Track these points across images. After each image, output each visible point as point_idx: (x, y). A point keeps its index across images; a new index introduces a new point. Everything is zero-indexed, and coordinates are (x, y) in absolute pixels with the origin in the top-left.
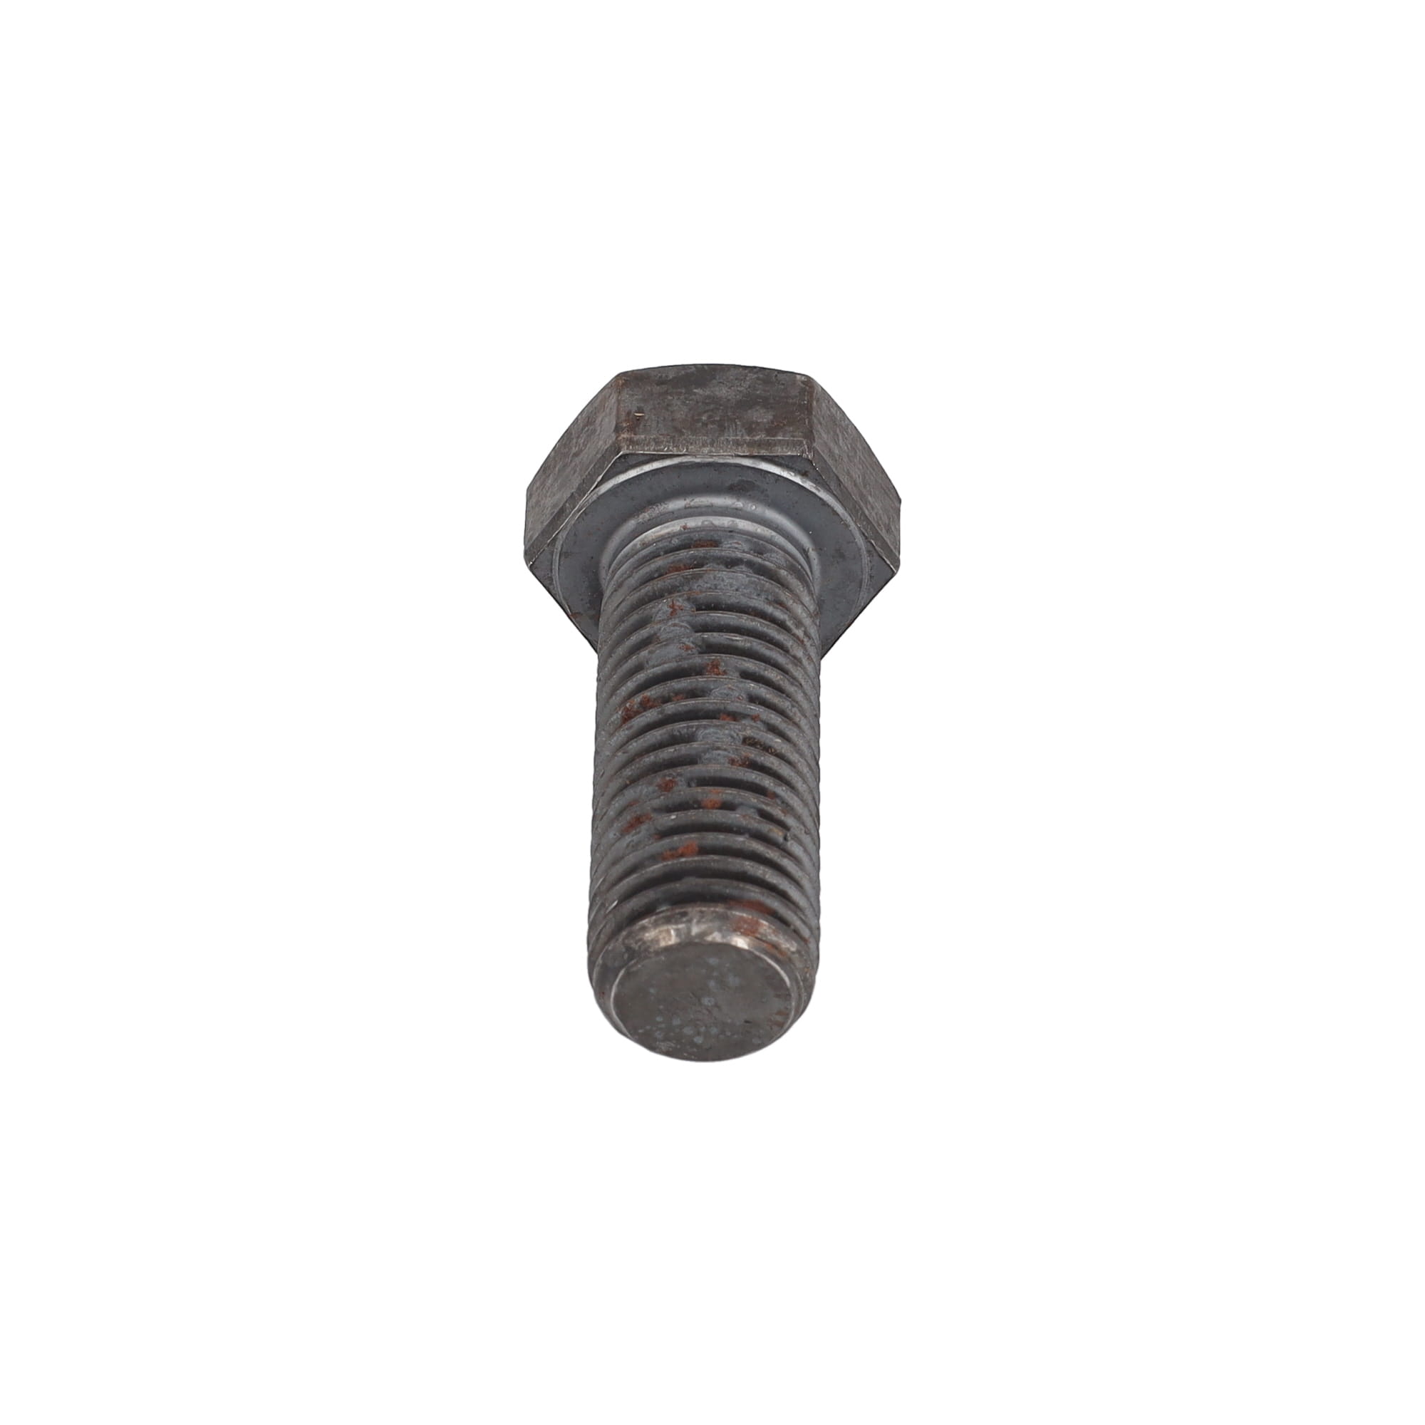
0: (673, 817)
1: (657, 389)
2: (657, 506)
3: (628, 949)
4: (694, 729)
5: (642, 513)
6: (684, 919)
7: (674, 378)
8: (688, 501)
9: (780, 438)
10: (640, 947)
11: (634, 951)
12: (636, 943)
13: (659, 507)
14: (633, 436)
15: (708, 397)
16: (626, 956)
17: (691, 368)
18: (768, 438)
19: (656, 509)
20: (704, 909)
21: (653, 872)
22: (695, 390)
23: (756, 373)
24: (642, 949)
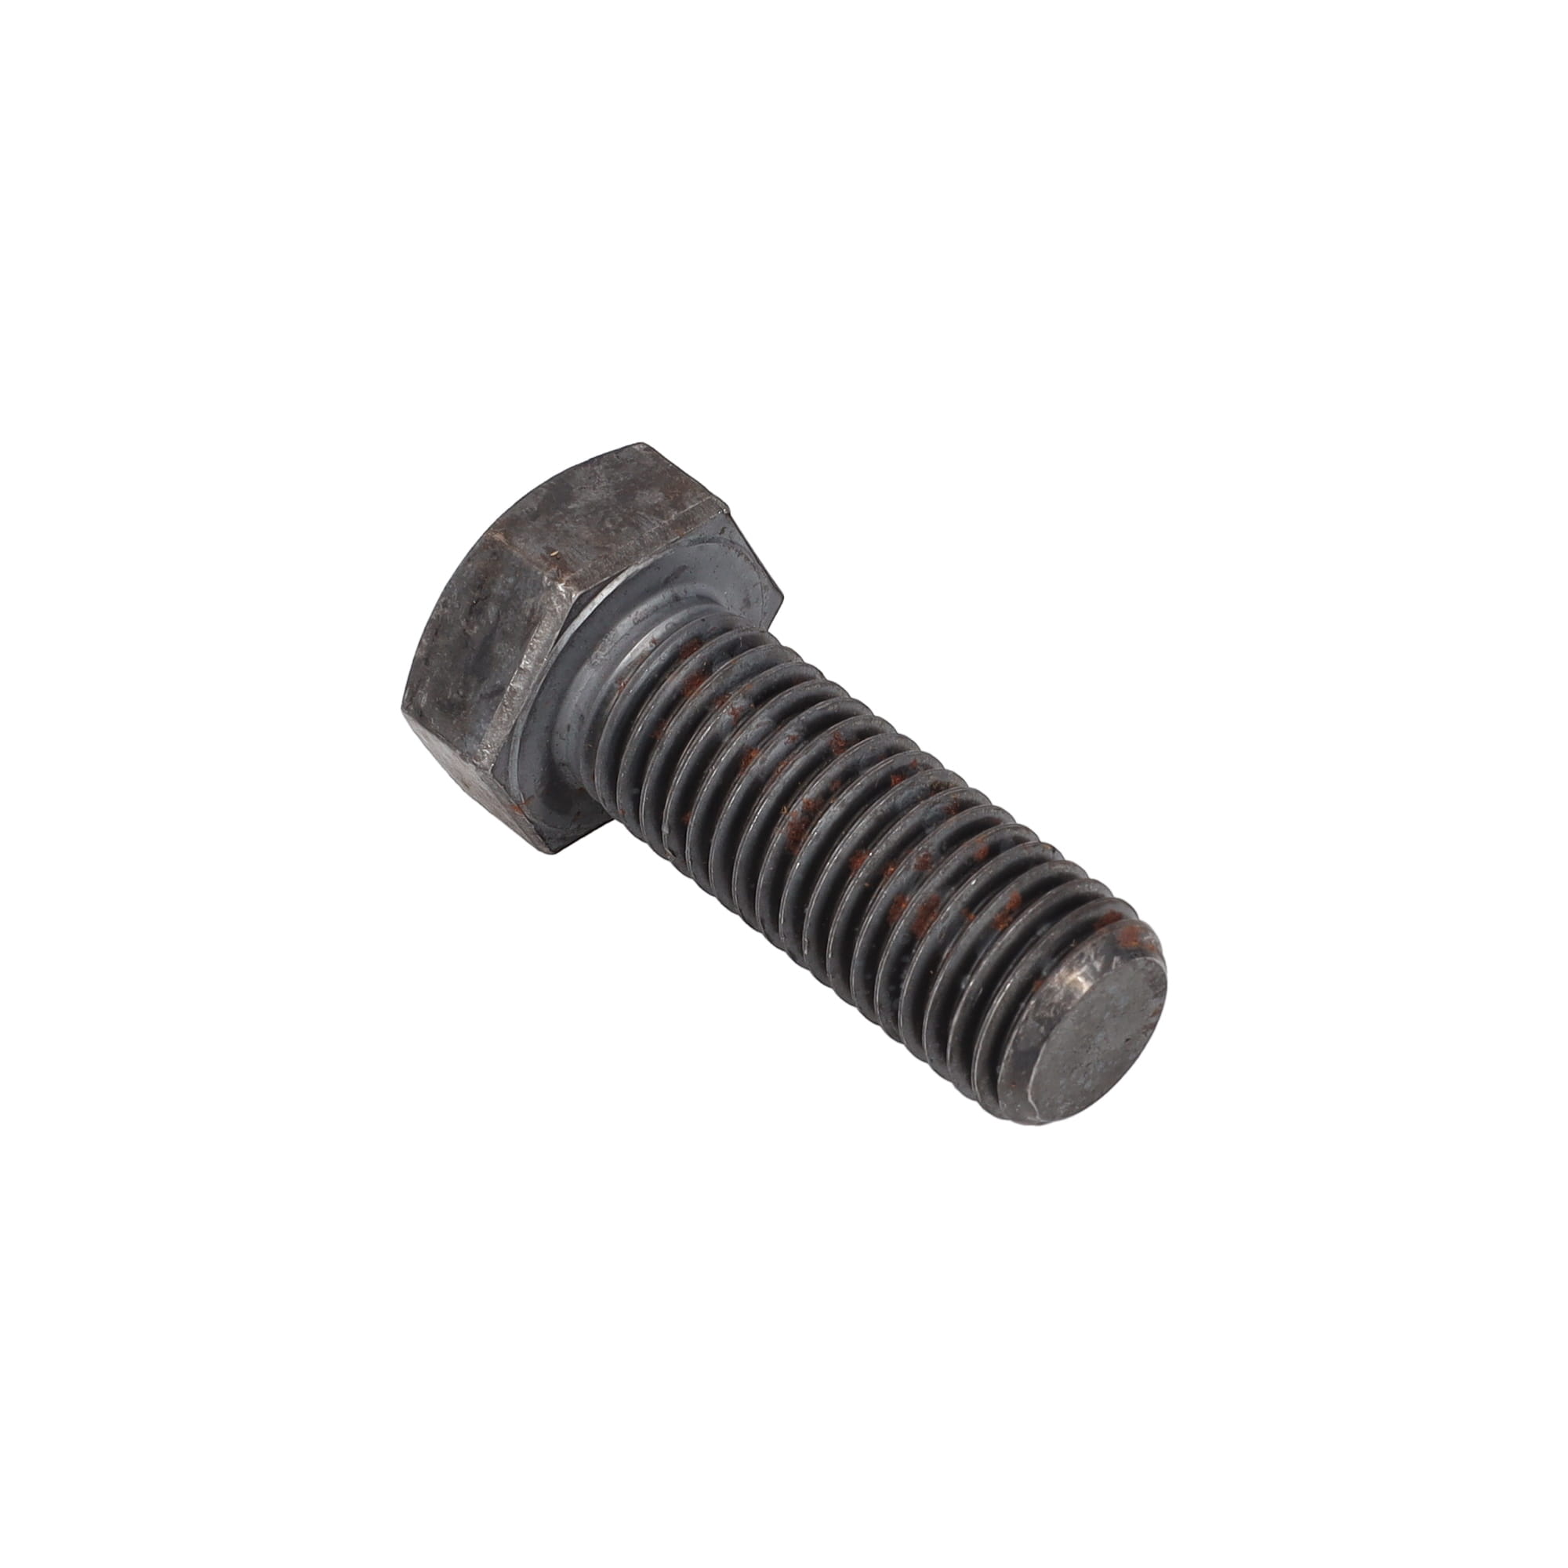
0: (973, 882)
1: (538, 524)
2: (606, 637)
3: (1040, 1021)
4: (893, 800)
5: (593, 652)
6: (1083, 961)
7: (539, 507)
8: (633, 615)
9: (691, 507)
10: (1055, 1012)
11: (1050, 1020)
12: (1049, 1011)
13: (609, 637)
14: (573, 574)
15: (588, 507)
16: (1042, 1029)
17: (542, 491)
18: (682, 512)
19: (607, 640)
20: (1094, 942)
21: (1009, 938)
22: (570, 507)
23: (599, 464)
24: (1058, 1012)
